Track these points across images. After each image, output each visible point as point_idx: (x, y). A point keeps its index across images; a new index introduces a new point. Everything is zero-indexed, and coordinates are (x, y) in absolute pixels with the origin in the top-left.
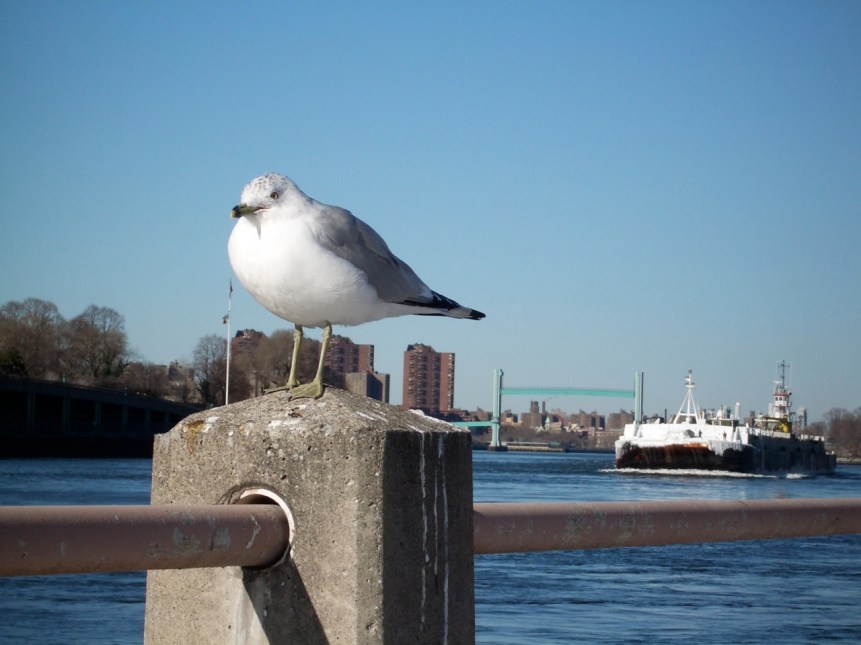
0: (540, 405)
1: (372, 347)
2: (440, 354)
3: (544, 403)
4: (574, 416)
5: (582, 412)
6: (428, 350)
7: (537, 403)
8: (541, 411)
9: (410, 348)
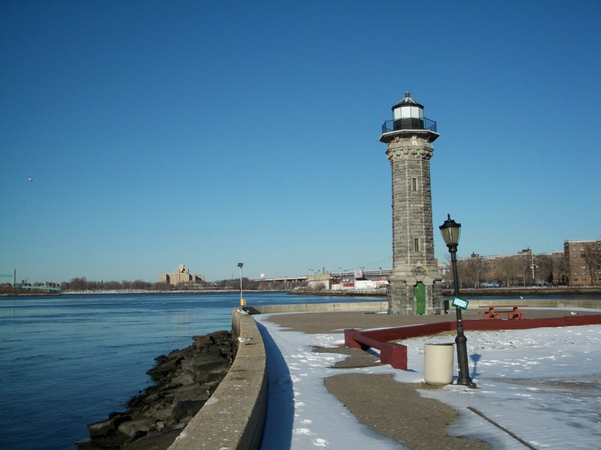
3: (25, 281)
4: (34, 284)
5: (37, 283)
8: (25, 283)
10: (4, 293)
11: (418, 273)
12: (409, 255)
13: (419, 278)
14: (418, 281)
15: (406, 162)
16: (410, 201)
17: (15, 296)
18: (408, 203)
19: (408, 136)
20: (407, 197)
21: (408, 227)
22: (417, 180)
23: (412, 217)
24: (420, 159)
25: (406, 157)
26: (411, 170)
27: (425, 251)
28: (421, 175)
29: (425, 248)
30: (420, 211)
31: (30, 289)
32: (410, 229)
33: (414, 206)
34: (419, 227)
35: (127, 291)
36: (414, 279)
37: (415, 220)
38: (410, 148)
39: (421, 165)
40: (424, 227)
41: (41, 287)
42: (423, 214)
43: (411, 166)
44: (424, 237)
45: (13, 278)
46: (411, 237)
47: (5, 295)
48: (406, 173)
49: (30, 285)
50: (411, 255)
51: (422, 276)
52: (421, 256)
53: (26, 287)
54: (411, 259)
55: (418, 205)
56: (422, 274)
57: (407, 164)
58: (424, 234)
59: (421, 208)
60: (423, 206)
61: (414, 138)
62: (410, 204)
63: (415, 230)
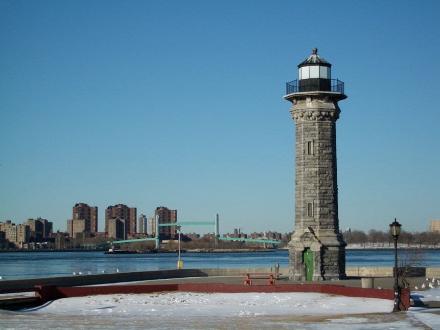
0: (238, 231)
1: (136, 209)
2: (170, 211)
3: (240, 230)
4: (252, 234)
5: (255, 233)
6: (165, 209)
7: (237, 230)
8: (238, 233)
9: (158, 208)
10: (194, 248)
11: (306, 239)
12: (302, 220)
13: (307, 244)
14: (306, 246)
15: (302, 125)
16: (304, 165)
17: (209, 252)
18: (302, 167)
19: (303, 98)
20: (302, 161)
21: (302, 192)
22: (312, 143)
23: (306, 182)
24: (316, 121)
25: (303, 120)
26: (306, 133)
27: (318, 216)
28: (317, 138)
29: (318, 213)
30: (314, 175)
31: (244, 242)
32: (304, 194)
33: (308, 171)
34: (312, 191)
35: (376, 246)
36: (301, 245)
37: (309, 185)
38: (304, 110)
39: (317, 127)
40: (318, 192)
41: (259, 240)
42: (317, 178)
43: (306, 129)
44: (318, 202)
45: (215, 226)
46: (304, 202)
47: (196, 250)
48: (302, 136)
49: (246, 236)
50: (304, 219)
51: (309, 242)
52: (314, 221)
53: (239, 240)
54: (304, 225)
55: (313, 169)
56: (310, 240)
57: (302, 127)
58: (318, 198)
59: (316, 172)
60: (317, 169)
61: (308, 100)
62: (304, 168)
63: (309, 195)
